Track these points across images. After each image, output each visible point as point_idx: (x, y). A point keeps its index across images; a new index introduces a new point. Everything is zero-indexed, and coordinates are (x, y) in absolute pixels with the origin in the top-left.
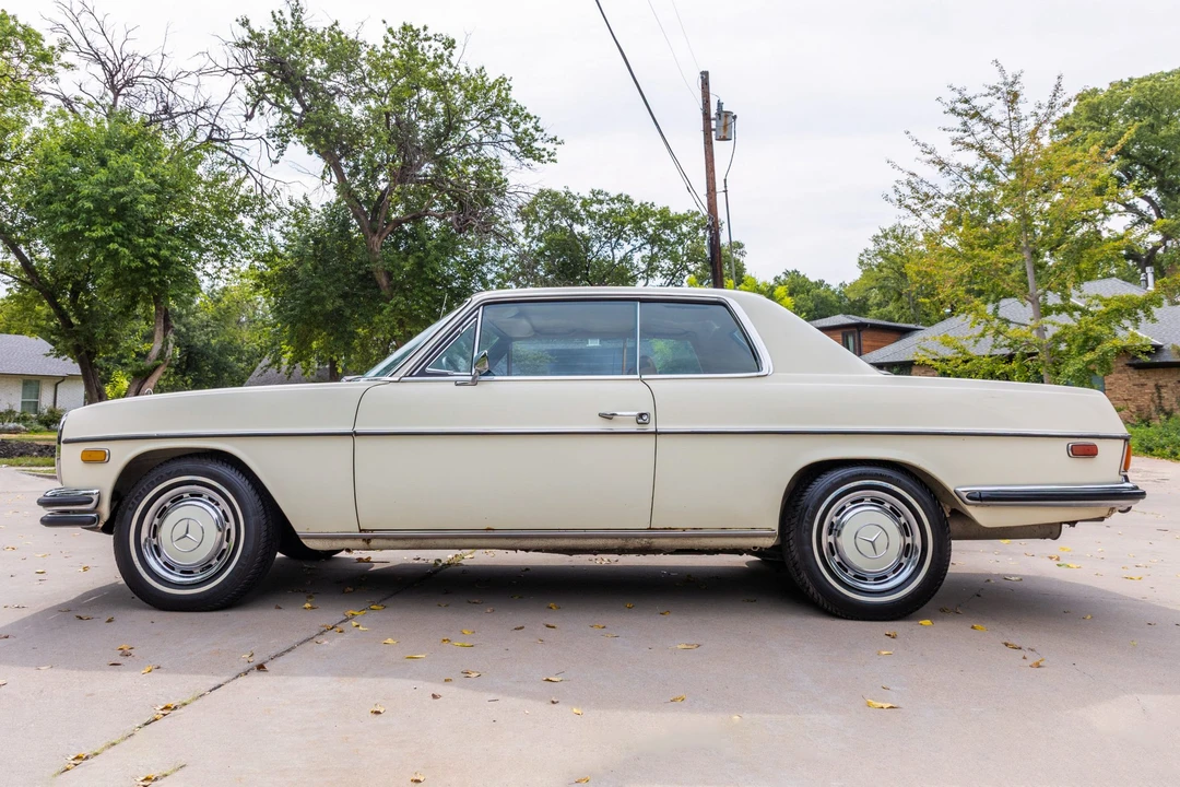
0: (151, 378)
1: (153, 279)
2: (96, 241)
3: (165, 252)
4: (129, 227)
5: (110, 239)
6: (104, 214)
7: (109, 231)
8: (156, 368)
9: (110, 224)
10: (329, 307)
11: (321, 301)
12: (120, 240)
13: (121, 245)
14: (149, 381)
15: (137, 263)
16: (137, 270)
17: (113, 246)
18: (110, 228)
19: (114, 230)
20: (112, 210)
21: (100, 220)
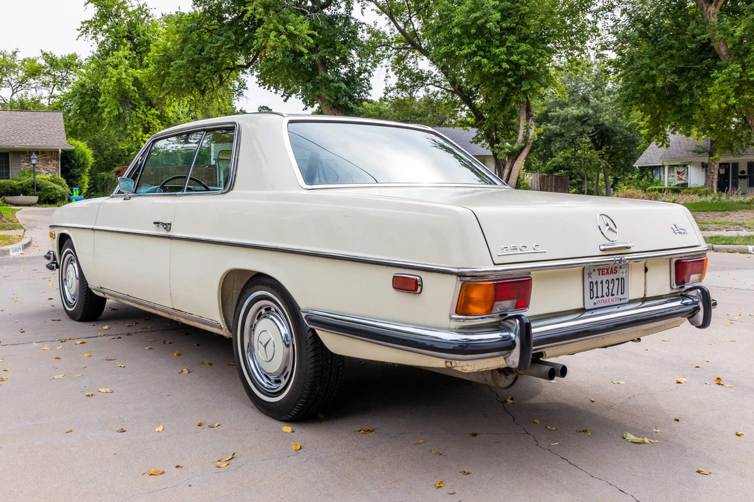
0: (520, 157)
1: (509, 80)
2: (466, 56)
3: (515, 58)
4: (489, 41)
5: (475, 54)
6: (470, 36)
7: (473, 47)
8: (522, 149)
9: (473, 43)
10: (659, 84)
11: (653, 79)
12: (482, 53)
13: (483, 57)
14: (518, 159)
15: (497, 69)
16: (497, 74)
17: (477, 59)
18: (474, 45)
19: (477, 46)
20: (473, 31)
21: (467, 41)
